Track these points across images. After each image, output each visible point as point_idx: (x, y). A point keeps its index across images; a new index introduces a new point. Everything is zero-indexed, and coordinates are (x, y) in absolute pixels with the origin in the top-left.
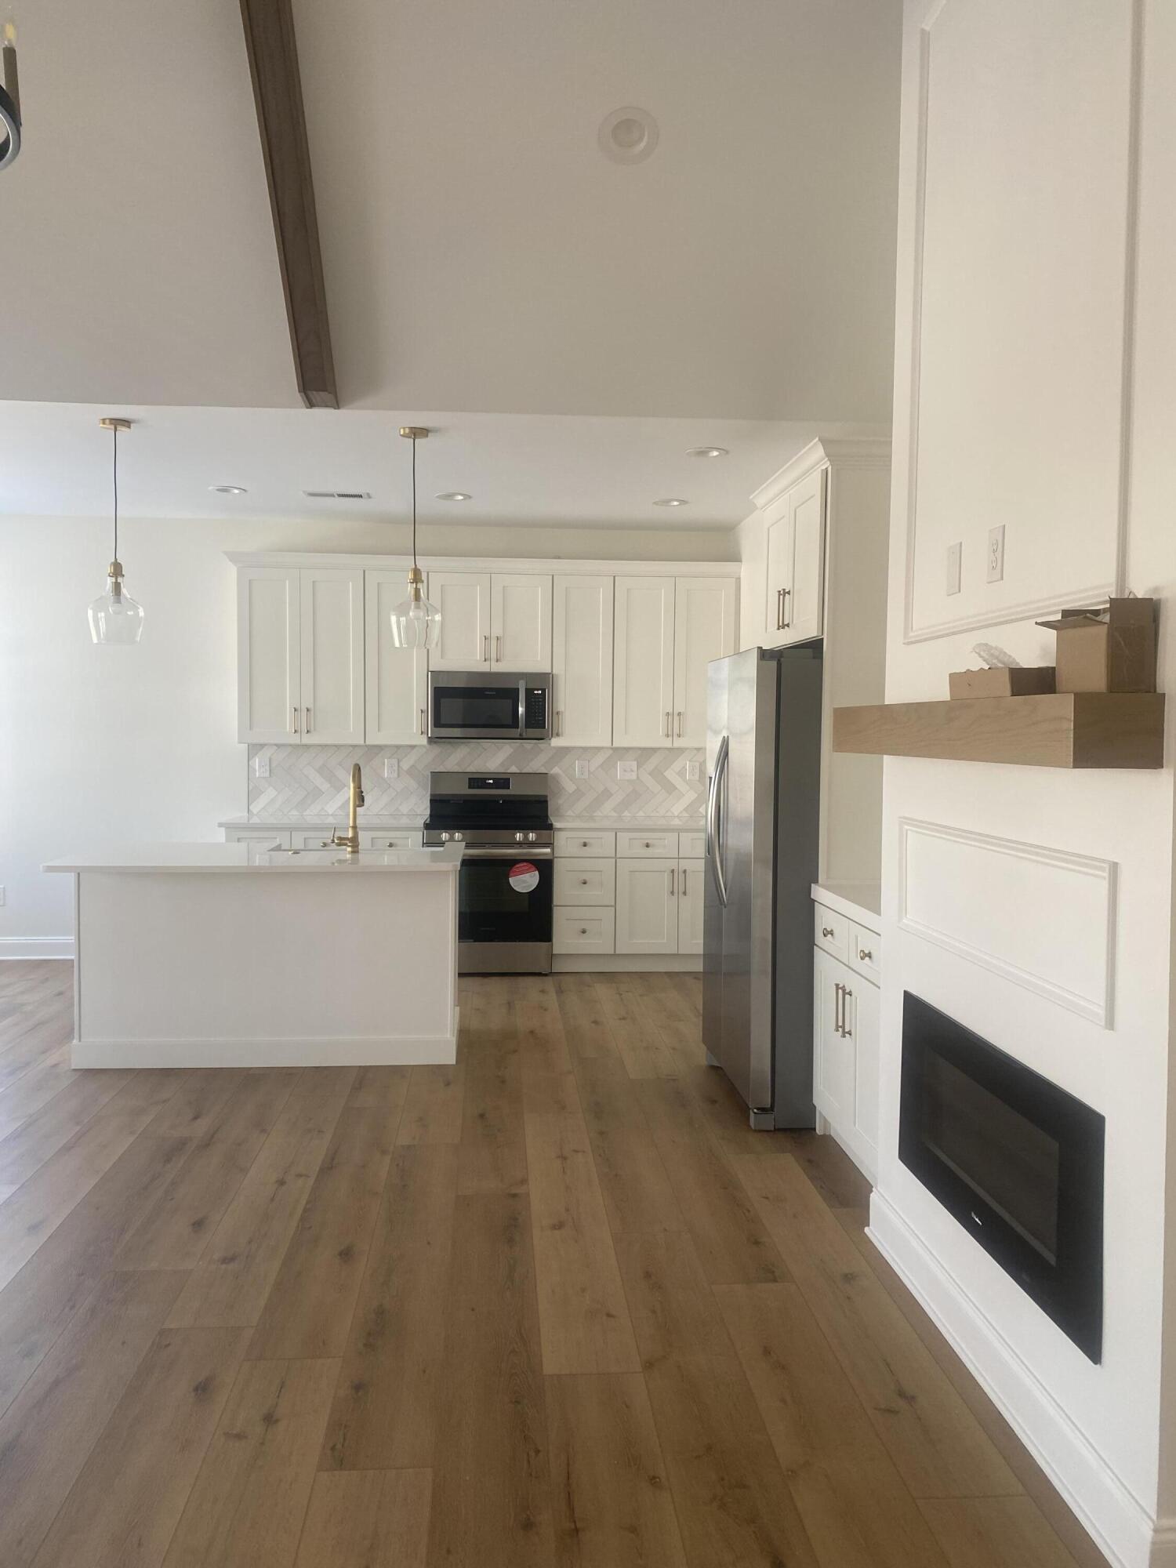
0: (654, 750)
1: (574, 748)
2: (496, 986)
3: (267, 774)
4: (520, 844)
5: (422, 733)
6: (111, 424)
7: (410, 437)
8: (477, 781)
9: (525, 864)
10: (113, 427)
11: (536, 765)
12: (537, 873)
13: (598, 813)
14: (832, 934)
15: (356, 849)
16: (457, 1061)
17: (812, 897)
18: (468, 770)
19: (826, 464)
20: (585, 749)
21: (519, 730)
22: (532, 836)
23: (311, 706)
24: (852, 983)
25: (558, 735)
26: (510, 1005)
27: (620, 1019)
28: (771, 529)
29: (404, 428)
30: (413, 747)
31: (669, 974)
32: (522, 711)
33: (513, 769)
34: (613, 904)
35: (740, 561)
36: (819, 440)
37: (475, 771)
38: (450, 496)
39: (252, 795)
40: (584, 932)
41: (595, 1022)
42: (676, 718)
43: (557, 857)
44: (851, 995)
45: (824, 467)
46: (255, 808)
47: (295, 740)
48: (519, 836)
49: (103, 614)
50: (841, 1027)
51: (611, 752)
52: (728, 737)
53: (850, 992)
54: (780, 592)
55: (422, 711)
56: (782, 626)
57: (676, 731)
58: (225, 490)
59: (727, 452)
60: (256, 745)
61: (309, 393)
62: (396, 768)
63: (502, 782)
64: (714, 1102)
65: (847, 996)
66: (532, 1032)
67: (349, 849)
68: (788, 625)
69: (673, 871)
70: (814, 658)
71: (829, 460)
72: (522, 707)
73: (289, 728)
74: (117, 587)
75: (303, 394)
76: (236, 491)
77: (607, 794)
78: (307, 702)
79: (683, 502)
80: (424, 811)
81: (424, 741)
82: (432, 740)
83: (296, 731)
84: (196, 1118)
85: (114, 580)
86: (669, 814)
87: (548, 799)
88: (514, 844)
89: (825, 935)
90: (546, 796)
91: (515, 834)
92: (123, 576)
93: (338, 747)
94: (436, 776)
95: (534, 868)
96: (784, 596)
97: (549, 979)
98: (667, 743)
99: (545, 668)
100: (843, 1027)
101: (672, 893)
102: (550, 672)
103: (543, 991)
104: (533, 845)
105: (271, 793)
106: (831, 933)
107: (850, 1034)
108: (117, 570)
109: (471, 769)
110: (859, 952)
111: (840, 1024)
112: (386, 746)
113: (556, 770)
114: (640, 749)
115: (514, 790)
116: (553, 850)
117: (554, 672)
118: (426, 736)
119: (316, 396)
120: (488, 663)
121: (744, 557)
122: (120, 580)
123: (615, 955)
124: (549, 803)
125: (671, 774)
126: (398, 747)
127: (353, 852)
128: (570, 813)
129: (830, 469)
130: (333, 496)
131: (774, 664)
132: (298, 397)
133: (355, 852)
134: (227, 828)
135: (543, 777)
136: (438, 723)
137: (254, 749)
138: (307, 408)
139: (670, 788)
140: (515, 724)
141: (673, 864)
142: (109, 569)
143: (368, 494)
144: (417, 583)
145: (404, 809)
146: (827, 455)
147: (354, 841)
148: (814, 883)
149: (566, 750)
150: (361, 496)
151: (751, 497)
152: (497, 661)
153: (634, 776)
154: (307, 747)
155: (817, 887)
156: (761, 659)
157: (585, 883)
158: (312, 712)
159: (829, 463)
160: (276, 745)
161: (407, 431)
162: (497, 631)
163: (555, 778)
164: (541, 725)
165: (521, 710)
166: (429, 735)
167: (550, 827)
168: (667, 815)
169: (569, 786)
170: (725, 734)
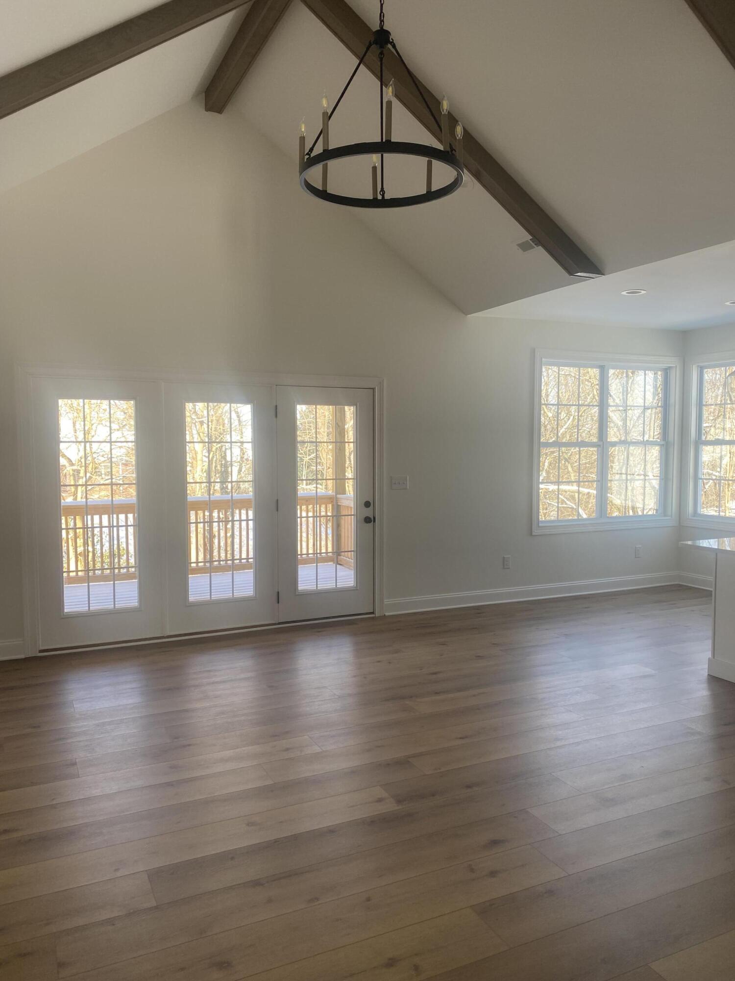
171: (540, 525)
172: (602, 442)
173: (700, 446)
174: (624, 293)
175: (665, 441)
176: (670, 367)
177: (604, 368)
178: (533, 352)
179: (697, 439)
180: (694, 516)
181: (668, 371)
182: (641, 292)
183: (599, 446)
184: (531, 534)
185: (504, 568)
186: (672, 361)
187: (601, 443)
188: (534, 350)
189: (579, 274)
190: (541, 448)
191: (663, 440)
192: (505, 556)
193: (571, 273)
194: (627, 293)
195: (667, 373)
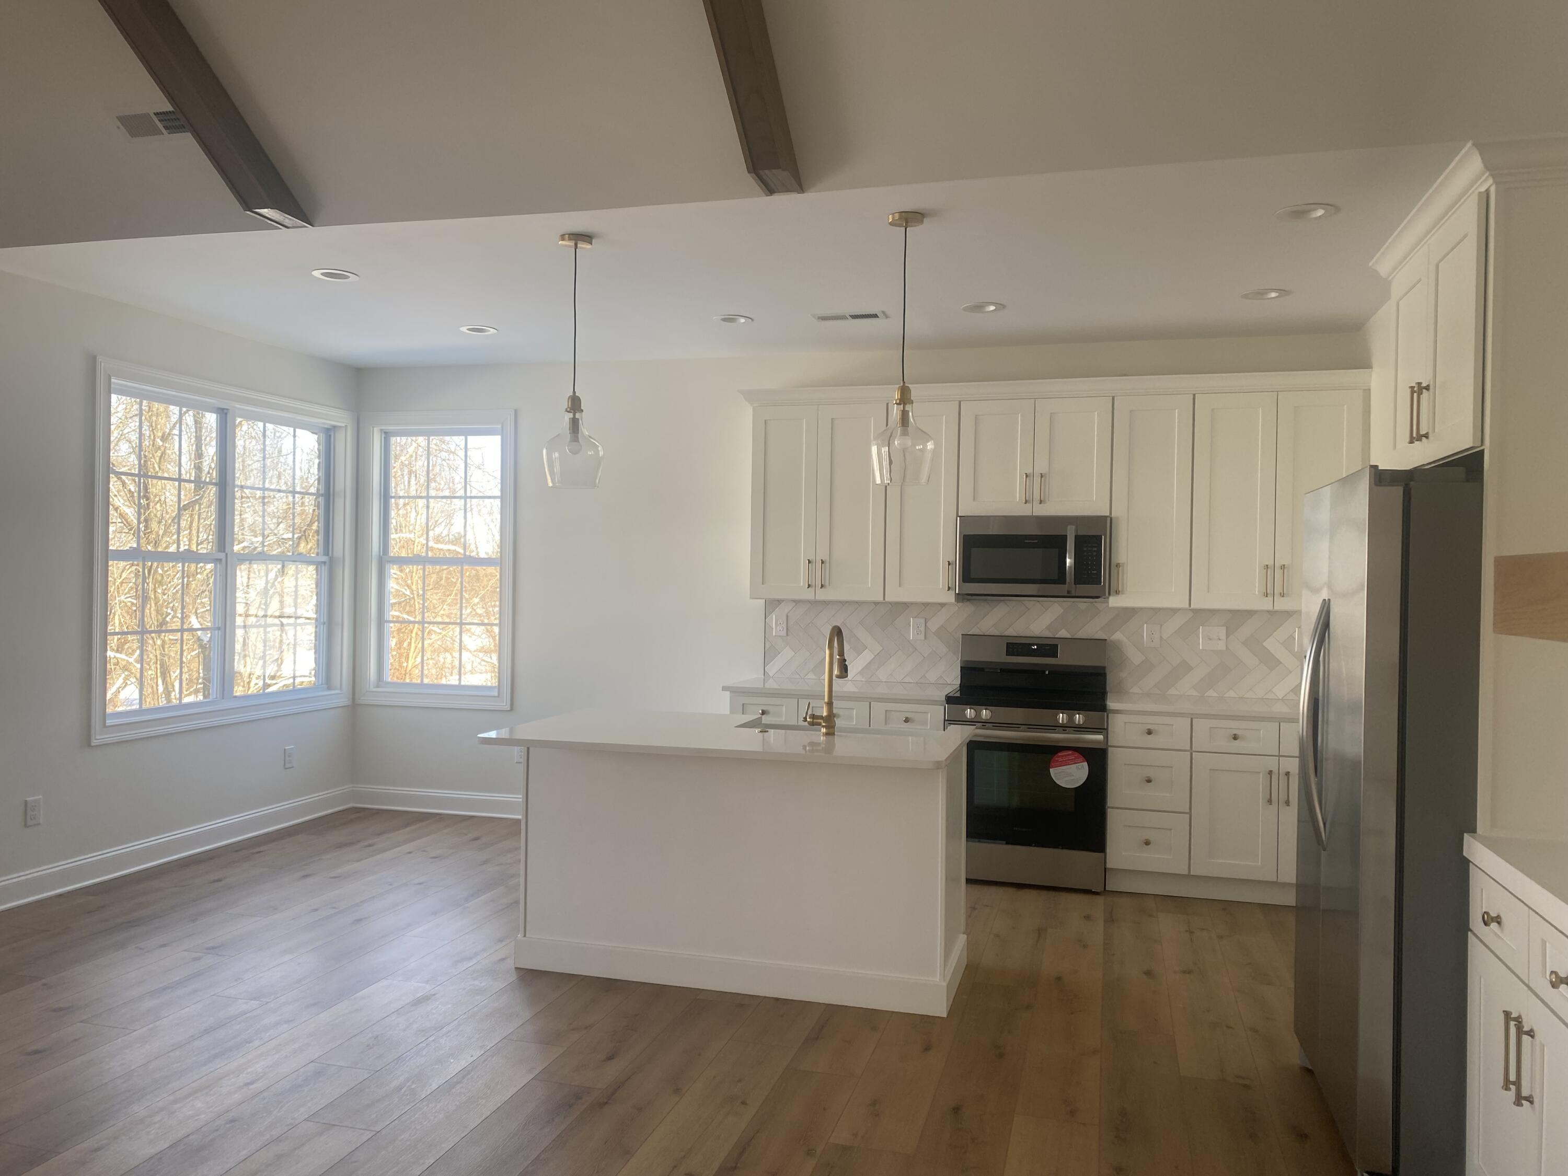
0: (1250, 613)
1: (1141, 609)
2: (1031, 902)
3: (784, 633)
4: (1064, 728)
5: (949, 588)
6: (570, 239)
7: (900, 226)
8: (1016, 647)
9: (1070, 752)
10: (572, 243)
11: (1092, 629)
12: (1085, 764)
13: (1172, 691)
14: (1499, 923)
15: (831, 730)
16: (951, 1012)
17: (1465, 854)
18: (1006, 633)
19: (1488, 183)
20: (1156, 611)
21: (1067, 585)
22: (1078, 718)
23: (826, 558)
24: (1534, 1016)
25: (1117, 592)
26: (1041, 932)
27: (1184, 972)
28: (1400, 302)
29: (893, 214)
30: (942, 605)
31: (1263, 906)
32: (1070, 563)
33: (1063, 633)
34: (1188, 811)
35: (1371, 368)
36: (1473, 144)
37: (1016, 635)
38: (979, 308)
39: (768, 655)
40: (1147, 843)
41: (1148, 973)
42: (1278, 572)
43: (1111, 746)
44: (1532, 1037)
45: (1483, 189)
46: (772, 669)
47: (809, 595)
48: (1062, 717)
49: (557, 455)
50: (1513, 1083)
51: (1191, 614)
52: (1329, 600)
53: (1532, 1030)
54: (1412, 388)
55: (949, 564)
56: (1417, 437)
57: (1278, 590)
58: (729, 319)
59: (1337, 209)
60: (774, 600)
61: (761, 172)
62: (922, 629)
63: (1049, 648)
64: (1303, 1136)
65: (1525, 1038)
66: (1059, 979)
67: (824, 730)
68: (1426, 436)
69: (1270, 772)
70: (1468, 481)
71: (1493, 176)
72: (1069, 558)
73: (803, 582)
74: (575, 425)
75: (753, 175)
76: (743, 320)
77: (1185, 668)
78: (823, 554)
79: (1283, 292)
80: (952, 681)
81: (950, 598)
82: (962, 597)
83: (809, 586)
84: (610, 1058)
85: (571, 415)
86: (1270, 696)
87: (1107, 671)
88: (1055, 727)
89: (1486, 924)
90: (1104, 668)
91: (1058, 714)
92: (582, 411)
93: (859, 604)
94: (968, 639)
95: (1082, 758)
96: (1420, 394)
97: (1100, 900)
98: (1266, 604)
99: (1101, 510)
100: (1518, 1084)
101: (1270, 801)
102: (1108, 514)
103: (1087, 917)
104: (1079, 729)
105: (787, 654)
106: (1498, 920)
107: (1532, 1102)
108: (575, 404)
109: (1011, 632)
110: (1548, 973)
111: (1513, 1077)
112: (912, 604)
113: (1118, 636)
114: (1230, 611)
115: (1064, 659)
116: (1106, 737)
117: (1113, 515)
118: (954, 592)
119: (772, 175)
120: (1029, 505)
121: (1375, 363)
122: (577, 416)
123: (1189, 876)
124: (1108, 677)
125: (1272, 644)
126: (926, 605)
127: (827, 734)
128: (1135, 690)
129: (1493, 189)
130: (843, 318)
131: (1398, 491)
132: (750, 180)
133: (830, 733)
134: (731, 692)
135: (1101, 644)
136: (967, 577)
137: (772, 605)
138: (767, 196)
139: (1271, 662)
140: (1061, 578)
141: (1272, 764)
142: (565, 403)
143: (884, 313)
144: (905, 404)
145: (932, 677)
146: (1488, 166)
147: (830, 721)
148: (1468, 832)
149: (1130, 613)
150: (875, 316)
151: (1370, 264)
152: (1041, 502)
153: (1221, 646)
154: (826, 603)
155: (1472, 840)
156: (1376, 485)
157: (1149, 781)
158: (828, 565)
159: (1491, 181)
160: (794, 601)
161: (897, 216)
162: (1041, 466)
163: (1117, 646)
164: (1095, 579)
165: (1069, 561)
166: (957, 592)
167: (1103, 708)
168: (1267, 697)
169: (1135, 657)
170: (1325, 595)
171: (109, 722)
172: (224, 554)
173: (387, 566)
174: (317, 274)
175: (328, 555)
176: (335, 427)
177: (226, 414)
178: (92, 363)
179: (381, 554)
180: (378, 686)
181: (332, 434)
182: (347, 277)
183: (220, 560)
184: (89, 745)
185: (26, 826)
186: (340, 418)
187: (222, 556)
188: (94, 358)
189: (265, 211)
190: (110, 563)
191: (324, 555)
192: (28, 799)
193: (248, 205)
194: (322, 274)
195: (330, 436)
